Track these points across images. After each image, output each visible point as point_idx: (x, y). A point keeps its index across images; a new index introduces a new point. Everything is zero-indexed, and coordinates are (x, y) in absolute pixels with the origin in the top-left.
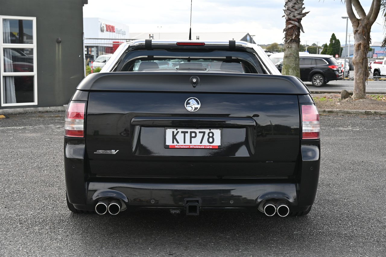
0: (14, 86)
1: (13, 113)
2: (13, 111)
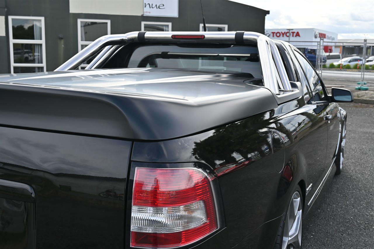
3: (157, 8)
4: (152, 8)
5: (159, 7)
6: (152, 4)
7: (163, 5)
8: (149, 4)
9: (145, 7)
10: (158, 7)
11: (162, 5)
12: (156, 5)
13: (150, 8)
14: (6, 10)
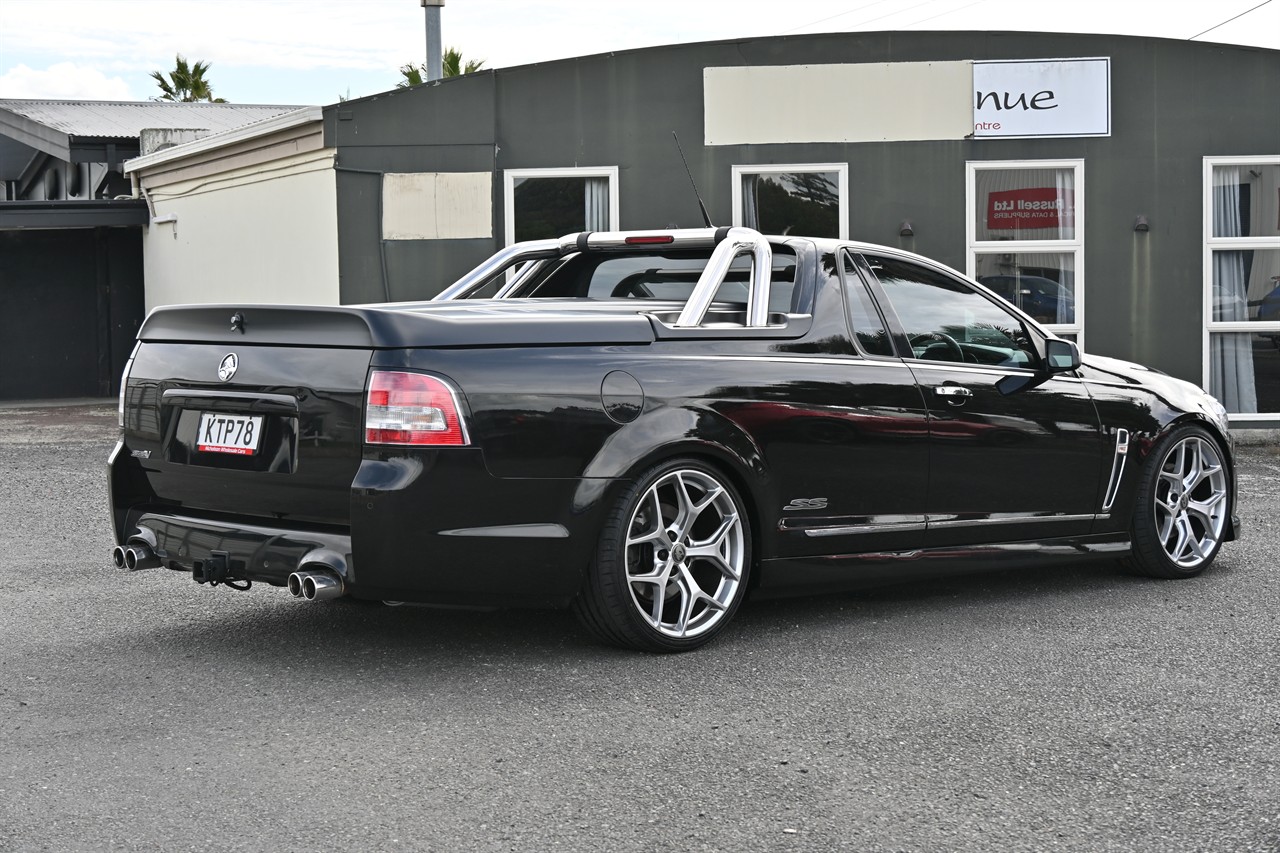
0: (1251, 361)
1: (1240, 442)
2: (1241, 436)
3: (1026, 108)
4: (1007, 107)
5: (1033, 101)
6: (1007, 95)
7: (1051, 96)
8: (994, 95)
9: (979, 107)
10: (1028, 104)
11: (1048, 96)
12: (1022, 97)
13: (999, 108)
14: (497, 149)
